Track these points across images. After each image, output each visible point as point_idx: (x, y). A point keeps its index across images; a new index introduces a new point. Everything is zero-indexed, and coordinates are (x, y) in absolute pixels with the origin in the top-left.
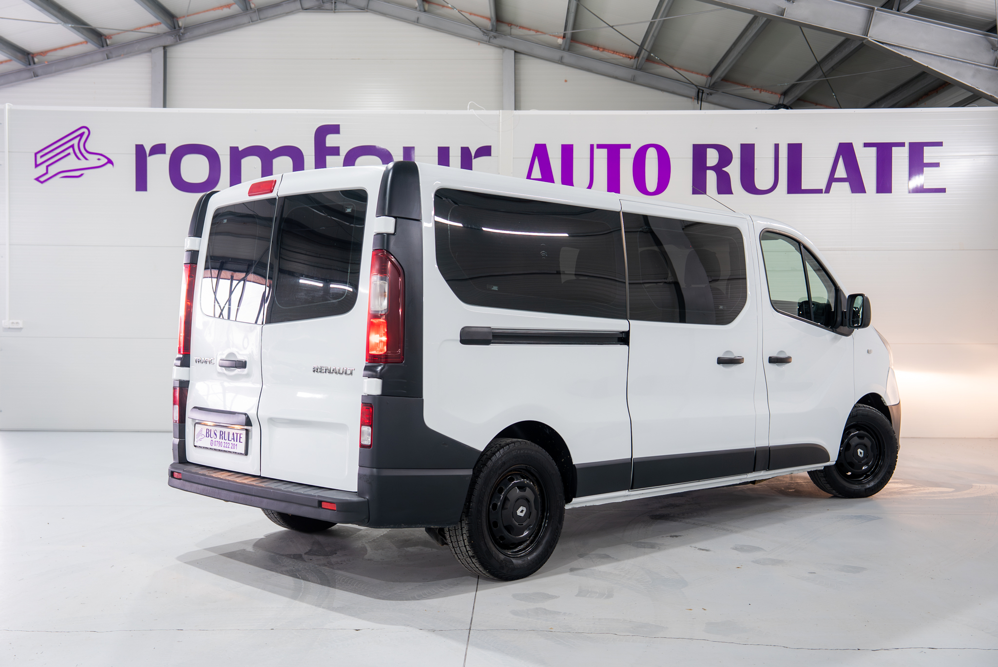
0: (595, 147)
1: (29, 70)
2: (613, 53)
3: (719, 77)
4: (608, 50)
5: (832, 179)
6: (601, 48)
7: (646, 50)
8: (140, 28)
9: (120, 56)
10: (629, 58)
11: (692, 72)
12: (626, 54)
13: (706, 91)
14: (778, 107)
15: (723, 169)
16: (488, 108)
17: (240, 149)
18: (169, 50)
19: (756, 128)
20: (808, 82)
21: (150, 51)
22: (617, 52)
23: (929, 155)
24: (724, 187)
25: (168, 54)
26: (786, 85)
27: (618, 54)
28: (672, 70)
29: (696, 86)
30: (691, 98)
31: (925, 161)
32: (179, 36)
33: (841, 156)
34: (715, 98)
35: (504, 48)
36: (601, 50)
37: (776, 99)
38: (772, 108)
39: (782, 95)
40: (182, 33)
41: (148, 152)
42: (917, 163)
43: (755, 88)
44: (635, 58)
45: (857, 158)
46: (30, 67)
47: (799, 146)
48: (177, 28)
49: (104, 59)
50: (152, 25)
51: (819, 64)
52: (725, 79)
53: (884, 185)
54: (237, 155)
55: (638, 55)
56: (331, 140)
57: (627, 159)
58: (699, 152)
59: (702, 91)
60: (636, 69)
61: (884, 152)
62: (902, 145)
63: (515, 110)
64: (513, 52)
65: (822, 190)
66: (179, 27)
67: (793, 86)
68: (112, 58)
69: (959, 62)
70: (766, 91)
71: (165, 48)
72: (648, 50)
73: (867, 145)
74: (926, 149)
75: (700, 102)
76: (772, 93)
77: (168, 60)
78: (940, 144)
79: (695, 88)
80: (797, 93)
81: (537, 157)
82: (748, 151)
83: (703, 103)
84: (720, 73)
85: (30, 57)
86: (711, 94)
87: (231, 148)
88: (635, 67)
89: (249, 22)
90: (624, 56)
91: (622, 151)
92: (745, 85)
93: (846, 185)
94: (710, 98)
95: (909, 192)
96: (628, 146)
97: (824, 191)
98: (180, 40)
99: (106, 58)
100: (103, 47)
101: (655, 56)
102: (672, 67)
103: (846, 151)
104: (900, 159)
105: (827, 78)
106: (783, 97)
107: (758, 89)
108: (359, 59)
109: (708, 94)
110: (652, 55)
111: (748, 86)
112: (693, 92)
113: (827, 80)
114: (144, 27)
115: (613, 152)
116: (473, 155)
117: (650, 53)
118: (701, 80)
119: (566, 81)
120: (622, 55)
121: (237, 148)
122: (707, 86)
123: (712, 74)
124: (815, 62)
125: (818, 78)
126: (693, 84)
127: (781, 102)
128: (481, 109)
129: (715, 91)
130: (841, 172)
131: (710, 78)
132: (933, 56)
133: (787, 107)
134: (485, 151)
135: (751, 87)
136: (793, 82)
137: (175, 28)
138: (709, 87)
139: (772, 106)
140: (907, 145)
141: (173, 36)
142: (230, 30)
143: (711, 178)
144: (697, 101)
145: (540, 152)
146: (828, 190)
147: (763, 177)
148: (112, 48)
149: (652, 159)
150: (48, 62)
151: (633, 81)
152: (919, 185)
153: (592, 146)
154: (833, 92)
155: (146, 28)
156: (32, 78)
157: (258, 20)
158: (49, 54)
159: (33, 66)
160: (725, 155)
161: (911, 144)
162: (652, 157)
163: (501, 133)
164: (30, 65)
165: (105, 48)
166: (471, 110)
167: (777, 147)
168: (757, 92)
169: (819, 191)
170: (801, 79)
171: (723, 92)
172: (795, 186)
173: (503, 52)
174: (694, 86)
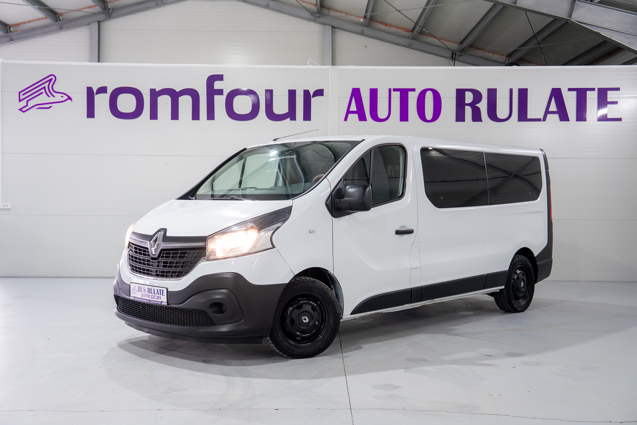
0: (392, 90)
1: (7, 36)
2: (397, 28)
3: (467, 45)
4: (394, 26)
5: (547, 112)
6: (389, 25)
7: (419, 26)
8: (82, 9)
9: (69, 27)
10: (407, 31)
11: (449, 41)
12: (405, 29)
13: (458, 53)
15: (476, 105)
18: (102, 24)
19: (498, 78)
20: (526, 48)
21: (89, 24)
22: (399, 28)
23: (611, 96)
24: (477, 117)
25: (101, 27)
27: (400, 29)
28: (436, 39)
29: (451, 50)
30: (448, 58)
31: (608, 100)
32: (109, 14)
33: (553, 97)
34: (463, 58)
35: (325, 25)
36: (389, 26)
39: (507, 56)
40: (110, 13)
41: (95, 92)
42: (603, 101)
43: (490, 52)
44: (411, 32)
45: (564, 98)
47: (526, 90)
48: (107, 9)
50: (90, 7)
51: (535, 36)
52: (471, 46)
53: (581, 116)
54: (155, 94)
55: (413, 30)
56: (217, 85)
57: (413, 99)
58: (460, 94)
59: (455, 54)
60: (412, 39)
61: (581, 94)
62: (593, 89)
63: (332, 65)
64: (331, 27)
65: (541, 119)
66: (108, 8)
67: (515, 51)
68: (63, 28)
69: (631, 36)
70: (497, 54)
71: (99, 22)
72: (421, 26)
73: (570, 90)
74: (609, 92)
76: (501, 55)
77: (101, 30)
78: (618, 89)
79: (451, 51)
80: (518, 55)
81: (353, 97)
82: (492, 93)
83: (455, 62)
84: (467, 42)
85: (8, 27)
86: (461, 56)
87: (151, 90)
88: (411, 37)
89: (156, 6)
90: (404, 30)
91: (410, 93)
92: (483, 50)
93: (557, 116)
94: (461, 58)
95: (597, 120)
96: (414, 90)
98: (109, 17)
99: (59, 29)
100: (57, 21)
101: (426, 30)
103: (557, 94)
104: (592, 98)
106: (508, 58)
107: (492, 52)
109: (459, 56)
110: (424, 30)
111: (485, 51)
112: (449, 54)
113: (540, 47)
114: (85, 8)
115: (404, 93)
116: (312, 95)
117: (422, 28)
118: (454, 46)
119: (365, 47)
120: (402, 29)
121: (155, 90)
122: (459, 50)
123: (462, 43)
124: (533, 34)
125: (534, 45)
126: (449, 49)
128: (316, 65)
129: (464, 54)
130: (553, 107)
131: (460, 45)
132: (614, 32)
134: (319, 93)
135: (488, 51)
136: (515, 48)
137: (106, 9)
140: (596, 90)
141: (105, 14)
142: (143, 11)
143: (468, 111)
144: (452, 60)
145: (356, 93)
146: (545, 119)
147: (502, 111)
148: (63, 22)
149: (429, 98)
150: (20, 31)
151: (410, 47)
152: (604, 115)
153: (390, 90)
154: (543, 55)
155: (86, 9)
156: (9, 41)
157: (161, 5)
158: (21, 25)
159: (9, 34)
160: (477, 96)
161: (599, 89)
162: (429, 96)
163: (330, 81)
165: (59, 22)
166: (310, 66)
167: (511, 90)
168: (491, 54)
169: (539, 120)
170: (521, 46)
171: (469, 55)
172: (523, 116)
173: (324, 27)
174: (450, 50)
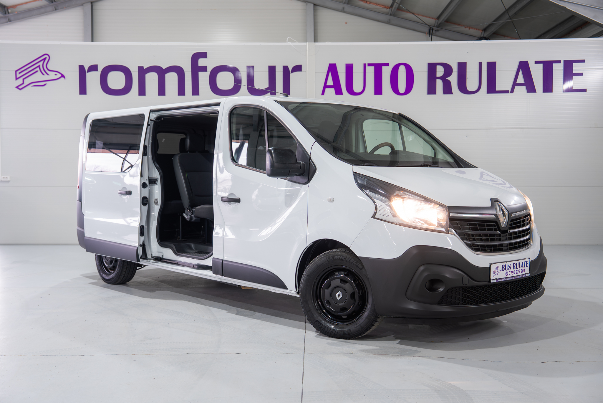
0: (367, 65)
1: (5, 17)
2: (376, 5)
3: (443, 20)
4: (373, 3)
5: (515, 84)
6: (368, 2)
7: (397, 3)
9: (63, 8)
10: (386, 8)
11: (426, 17)
12: (384, 6)
13: (435, 28)
14: (481, 39)
15: (447, 78)
16: (299, 42)
17: (145, 68)
18: (94, 4)
19: (468, 52)
20: (500, 22)
21: (82, 5)
22: (378, 4)
23: (576, 69)
24: (447, 90)
25: (94, 7)
26: (486, 24)
27: (379, 5)
28: (413, 15)
29: (428, 25)
30: (425, 33)
31: (574, 72)
33: (521, 70)
34: (440, 33)
35: (307, 3)
36: (368, 3)
37: (479, 33)
38: (478, 40)
39: (483, 30)
41: (86, 70)
42: (568, 74)
43: (465, 26)
44: (390, 8)
45: (531, 71)
46: (6, 15)
47: (495, 63)
49: (53, 10)
51: (507, 11)
52: (447, 21)
53: (548, 87)
54: (143, 72)
55: (392, 6)
56: (202, 62)
57: (386, 73)
58: (432, 68)
59: (432, 29)
60: (391, 15)
61: (548, 66)
62: (559, 62)
63: (314, 42)
64: (312, 5)
65: (509, 91)
67: (490, 25)
68: (58, 9)
69: (596, 9)
70: (473, 28)
71: (92, 3)
72: (399, 3)
73: (537, 62)
74: (574, 64)
75: (431, 36)
76: (477, 29)
77: (94, 11)
78: (583, 61)
79: (428, 27)
80: (493, 29)
81: (330, 72)
82: (462, 67)
83: (433, 36)
84: (444, 17)
85: (6, 9)
86: (438, 31)
87: (139, 67)
88: (390, 14)
90: (383, 6)
91: (384, 67)
92: (459, 25)
93: (524, 88)
94: (438, 33)
95: (564, 92)
96: (387, 65)
97: (510, 92)
99: (54, 9)
100: (52, 2)
101: (403, 7)
102: (413, 14)
103: (524, 67)
104: (558, 71)
105: (512, 20)
106: (483, 32)
107: (467, 27)
108: (215, 10)
109: (436, 31)
110: (401, 6)
111: (461, 25)
112: (427, 29)
113: (512, 21)
115: (378, 68)
116: (290, 70)
117: (400, 5)
118: (431, 21)
119: (346, 23)
120: (381, 6)
121: (143, 67)
122: (436, 26)
123: (438, 18)
124: (504, 10)
125: (506, 20)
126: (426, 24)
127: (482, 36)
128: (295, 42)
129: (440, 29)
130: (521, 79)
131: (437, 20)
132: (579, 6)
133: (487, 39)
134: (298, 68)
135: (464, 26)
136: (490, 22)
138: (437, 26)
139: (477, 38)
140: (562, 62)
143: (439, 84)
144: (429, 35)
145: (332, 69)
146: (512, 91)
147: (472, 84)
148: (58, 3)
149: (402, 72)
150: (17, 12)
151: (388, 22)
152: (570, 87)
153: (365, 65)
154: (516, 29)
156: (7, 22)
158: (18, 7)
159: (7, 15)
160: (448, 69)
161: (565, 61)
162: (402, 70)
163: (308, 57)
164: (6, 14)
165: (54, 3)
166: (289, 43)
167: (480, 64)
168: (467, 29)
169: (507, 92)
170: (495, 21)
171: (446, 29)
172: (492, 89)
173: (307, 5)
174: (427, 25)
